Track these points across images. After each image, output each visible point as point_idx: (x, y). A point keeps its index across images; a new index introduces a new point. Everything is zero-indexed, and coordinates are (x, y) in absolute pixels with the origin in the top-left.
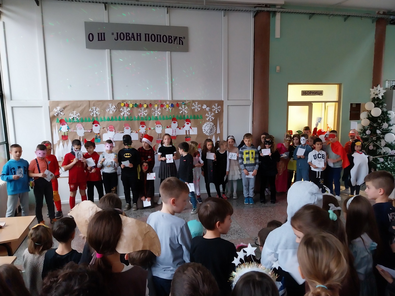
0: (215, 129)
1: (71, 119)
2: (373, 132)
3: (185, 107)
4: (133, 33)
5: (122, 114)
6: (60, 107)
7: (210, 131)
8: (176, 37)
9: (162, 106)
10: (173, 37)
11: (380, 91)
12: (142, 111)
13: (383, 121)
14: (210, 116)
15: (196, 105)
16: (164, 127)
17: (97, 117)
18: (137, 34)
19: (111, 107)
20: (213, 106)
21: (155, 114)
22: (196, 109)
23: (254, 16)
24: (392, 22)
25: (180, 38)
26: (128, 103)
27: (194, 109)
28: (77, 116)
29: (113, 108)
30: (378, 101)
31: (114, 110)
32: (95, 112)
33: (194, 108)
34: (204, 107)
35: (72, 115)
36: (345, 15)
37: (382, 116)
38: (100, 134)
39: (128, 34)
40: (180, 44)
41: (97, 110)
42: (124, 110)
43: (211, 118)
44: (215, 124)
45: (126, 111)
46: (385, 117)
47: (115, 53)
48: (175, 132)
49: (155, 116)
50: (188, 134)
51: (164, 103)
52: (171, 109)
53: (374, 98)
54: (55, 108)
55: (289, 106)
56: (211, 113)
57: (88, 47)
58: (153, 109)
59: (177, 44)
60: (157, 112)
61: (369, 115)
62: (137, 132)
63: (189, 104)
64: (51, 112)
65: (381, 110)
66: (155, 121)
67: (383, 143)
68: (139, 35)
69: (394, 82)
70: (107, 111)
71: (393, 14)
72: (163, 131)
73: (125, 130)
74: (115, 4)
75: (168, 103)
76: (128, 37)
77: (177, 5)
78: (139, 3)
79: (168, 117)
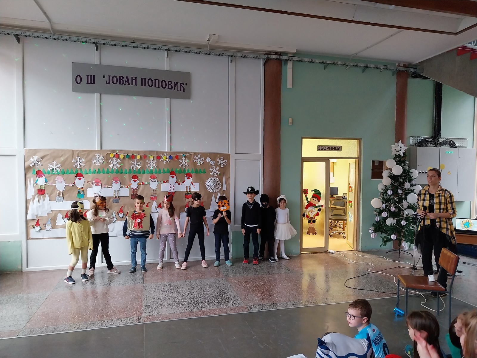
0: (221, 185)
1: (50, 170)
2: (395, 193)
3: (185, 160)
4: (128, 77)
5: (111, 166)
6: (37, 156)
7: (214, 188)
8: (177, 83)
9: (159, 158)
10: (173, 83)
11: (401, 148)
12: (135, 163)
13: (405, 181)
14: (214, 171)
15: (198, 158)
16: (161, 182)
17: (81, 169)
18: (132, 78)
20: (218, 160)
21: (149, 167)
22: (199, 163)
23: (264, 64)
24: (413, 75)
25: (181, 84)
26: (118, 154)
27: (196, 163)
28: (57, 167)
29: (100, 159)
30: (400, 159)
31: (102, 161)
32: (79, 163)
33: (196, 160)
34: (208, 160)
35: (51, 166)
36: (362, 67)
37: (404, 174)
38: (83, 188)
39: (121, 78)
40: (181, 90)
41: (81, 161)
42: (114, 162)
43: (216, 172)
44: (221, 180)
45: (115, 163)
46: (407, 176)
47: (105, 97)
48: (173, 188)
49: (150, 169)
50: (188, 190)
51: (161, 155)
52: (168, 161)
53: (396, 155)
54: (31, 158)
55: (304, 162)
56: (216, 168)
57: (74, 90)
58: (147, 161)
60: (153, 166)
61: (390, 173)
62: (128, 187)
63: (191, 156)
64: (26, 161)
65: (403, 168)
66: (150, 175)
67: (405, 204)
68: (134, 80)
69: (419, 139)
70: (93, 162)
71: (415, 66)
72: (159, 186)
73: (114, 184)
74: (108, 44)
75: (165, 155)
76: (121, 81)
77: (178, 49)
78: (135, 45)
79: (166, 170)
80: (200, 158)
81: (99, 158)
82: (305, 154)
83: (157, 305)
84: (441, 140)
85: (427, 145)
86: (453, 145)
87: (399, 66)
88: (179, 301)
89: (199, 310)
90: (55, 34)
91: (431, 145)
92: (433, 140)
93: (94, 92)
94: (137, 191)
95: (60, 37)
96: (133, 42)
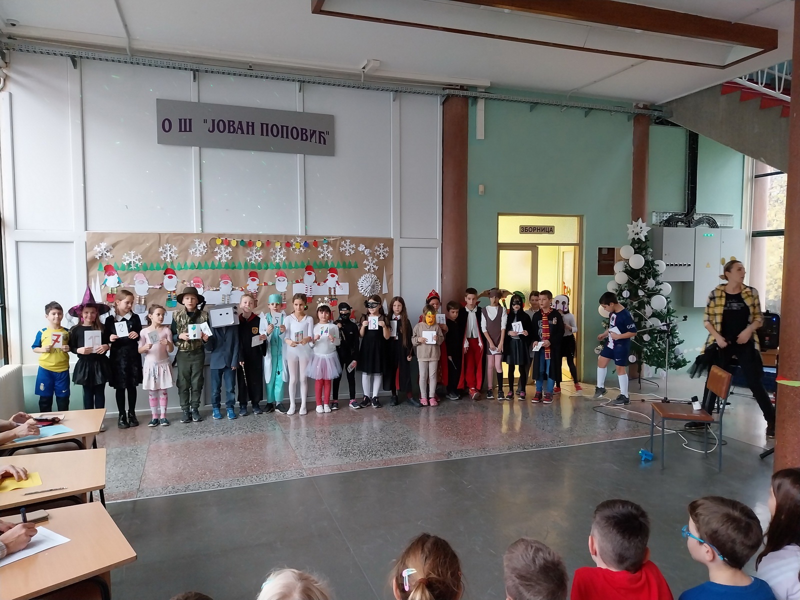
0: (380, 286)
1: (126, 265)
2: (634, 295)
3: (328, 248)
4: (241, 122)
5: (217, 258)
6: (106, 243)
7: (371, 290)
8: (315, 132)
9: (288, 245)
10: (309, 131)
11: (642, 229)
12: (253, 253)
13: (648, 276)
14: (370, 264)
15: (347, 245)
16: (292, 281)
17: (172, 263)
18: (248, 123)
19: (197, 246)
20: (376, 248)
21: (275, 259)
22: (347, 252)
23: (443, 103)
24: (657, 121)
25: (320, 133)
26: (228, 239)
27: (344, 252)
28: (136, 260)
29: (201, 248)
31: (203, 250)
32: (169, 253)
33: (344, 249)
34: (361, 248)
35: (127, 258)
36: (585, 108)
37: (646, 267)
39: (231, 123)
40: (320, 142)
41: (173, 250)
42: (221, 251)
43: (373, 267)
44: (380, 278)
45: (224, 253)
46: (650, 270)
47: (208, 153)
48: (310, 291)
49: (276, 261)
50: (333, 294)
51: (292, 241)
52: (303, 250)
53: (634, 238)
54: (97, 246)
55: (500, 251)
57: (160, 141)
58: (272, 250)
59: (316, 142)
60: (280, 257)
61: (626, 267)
63: (335, 243)
64: (89, 251)
65: (644, 258)
66: (275, 271)
67: (648, 311)
68: (251, 126)
69: (665, 215)
70: (191, 251)
71: (659, 108)
72: (290, 288)
73: (222, 285)
74: (212, 72)
75: (298, 241)
76: (231, 127)
77: (318, 79)
78: (254, 73)
79: (299, 264)
80: (349, 245)
81: (199, 245)
82: (502, 238)
83: (316, 455)
84: (696, 217)
85: (676, 225)
86: (713, 224)
87: (637, 107)
90: (132, 56)
91: (683, 224)
92: (685, 216)
93: (190, 144)
95: (141, 60)
96: (250, 68)
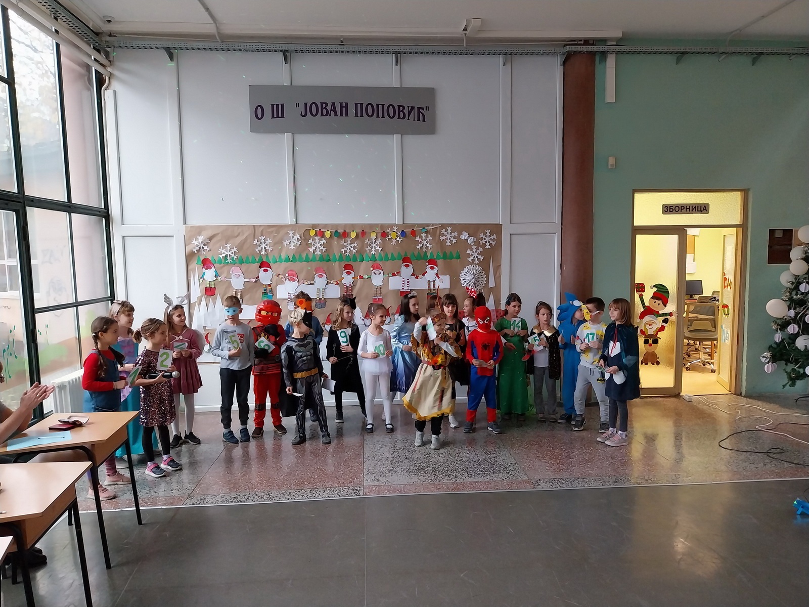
0: (486, 279)
1: (222, 258)
3: (427, 237)
4: (334, 103)
5: (311, 250)
6: (203, 237)
7: (475, 283)
8: (413, 108)
9: (384, 235)
10: (406, 108)
12: (348, 244)
14: (474, 254)
15: (448, 233)
16: (388, 274)
17: (267, 255)
18: (341, 104)
20: (482, 235)
21: (370, 250)
22: (448, 241)
23: (564, 62)
25: (419, 109)
26: (322, 230)
27: (444, 241)
28: (232, 253)
29: (295, 240)
31: (297, 242)
32: (263, 246)
33: (444, 238)
34: (464, 236)
35: (223, 251)
36: (752, 53)
38: (271, 285)
39: (324, 105)
40: (419, 120)
41: (267, 242)
42: (316, 243)
43: (477, 257)
44: (486, 270)
45: (318, 245)
47: (299, 138)
48: (408, 284)
49: (371, 253)
50: (432, 287)
51: (388, 231)
52: (400, 240)
54: (194, 239)
55: (637, 235)
56: (477, 249)
57: (253, 130)
58: (367, 241)
60: (375, 247)
61: (806, 253)
62: (338, 284)
63: (435, 231)
64: (188, 245)
66: (371, 263)
68: (344, 107)
70: (285, 244)
72: (386, 282)
73: (317, 279)
74: (302, 51)
75: (395, 230)
76: (324, 110)
77: (414, 49)
78: (345, 48)
79: (395, 255)
80: (451, 234)
81: (293, 237)
82: (639, 220)
83: (385, 469)
88: (420, 466)
89: (452, 481)
90: (222, 42)
93: (283, 132)
94: (352, 290)
95: (230, 46)
96: (342, 43)
